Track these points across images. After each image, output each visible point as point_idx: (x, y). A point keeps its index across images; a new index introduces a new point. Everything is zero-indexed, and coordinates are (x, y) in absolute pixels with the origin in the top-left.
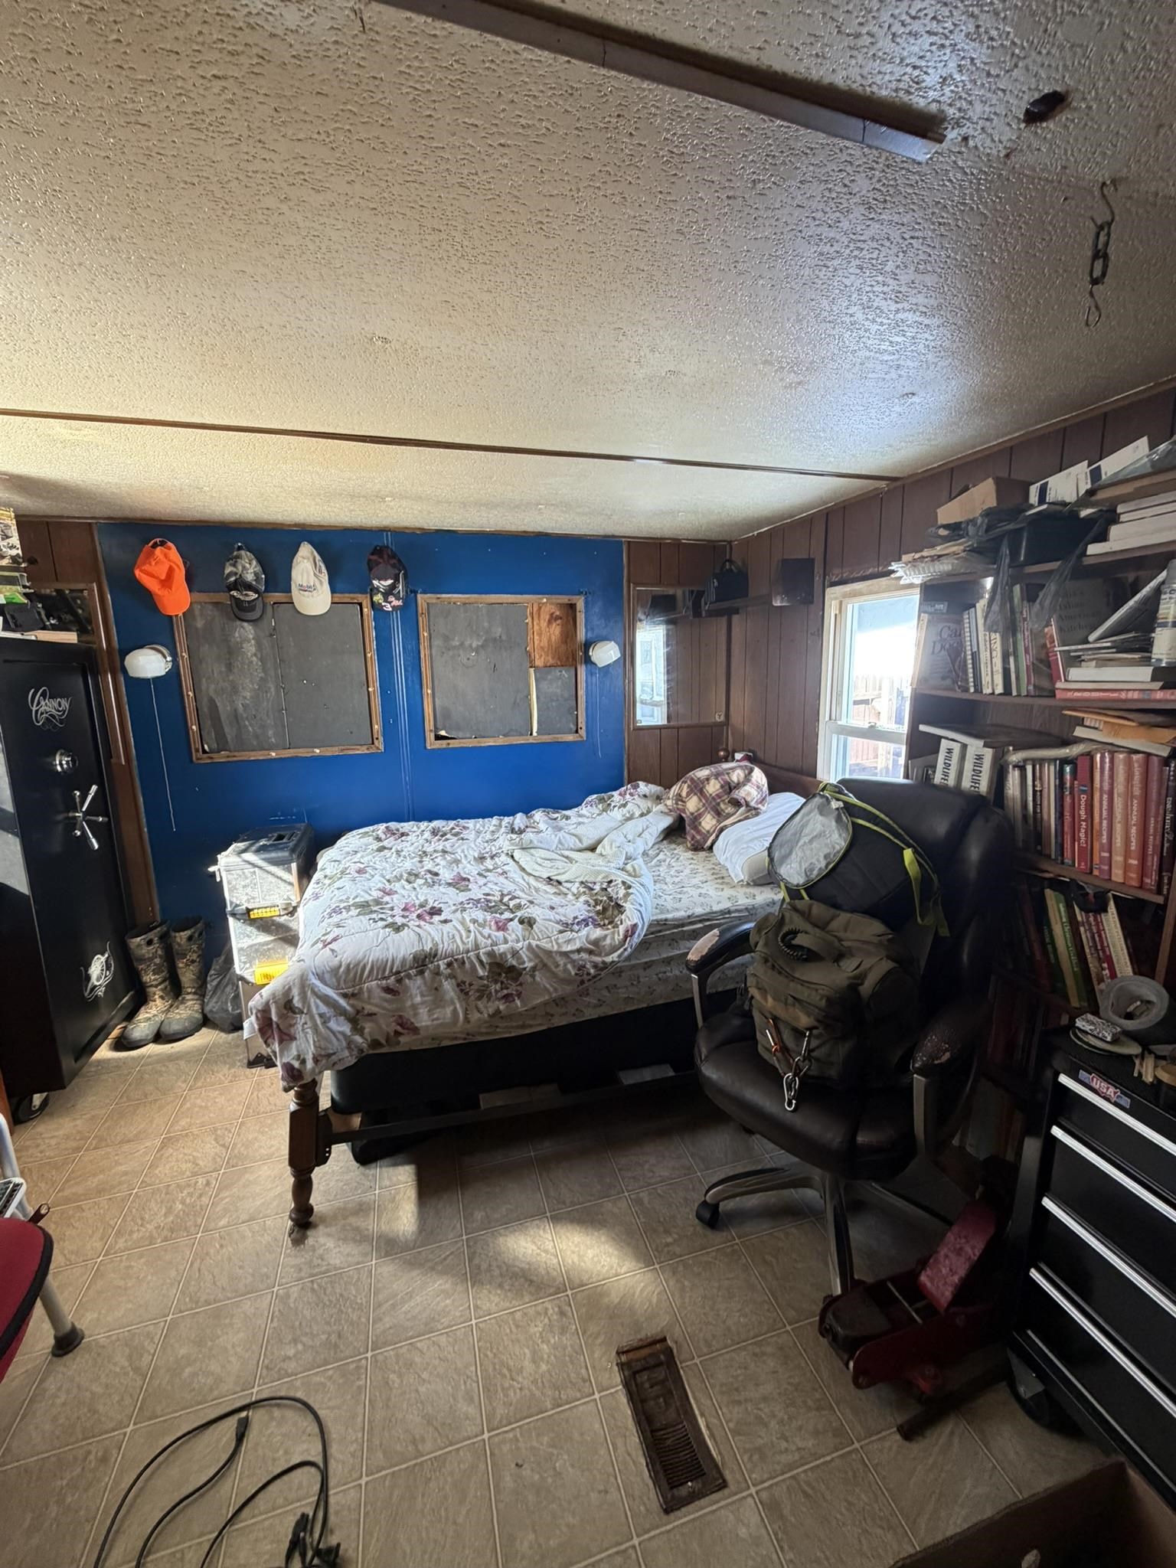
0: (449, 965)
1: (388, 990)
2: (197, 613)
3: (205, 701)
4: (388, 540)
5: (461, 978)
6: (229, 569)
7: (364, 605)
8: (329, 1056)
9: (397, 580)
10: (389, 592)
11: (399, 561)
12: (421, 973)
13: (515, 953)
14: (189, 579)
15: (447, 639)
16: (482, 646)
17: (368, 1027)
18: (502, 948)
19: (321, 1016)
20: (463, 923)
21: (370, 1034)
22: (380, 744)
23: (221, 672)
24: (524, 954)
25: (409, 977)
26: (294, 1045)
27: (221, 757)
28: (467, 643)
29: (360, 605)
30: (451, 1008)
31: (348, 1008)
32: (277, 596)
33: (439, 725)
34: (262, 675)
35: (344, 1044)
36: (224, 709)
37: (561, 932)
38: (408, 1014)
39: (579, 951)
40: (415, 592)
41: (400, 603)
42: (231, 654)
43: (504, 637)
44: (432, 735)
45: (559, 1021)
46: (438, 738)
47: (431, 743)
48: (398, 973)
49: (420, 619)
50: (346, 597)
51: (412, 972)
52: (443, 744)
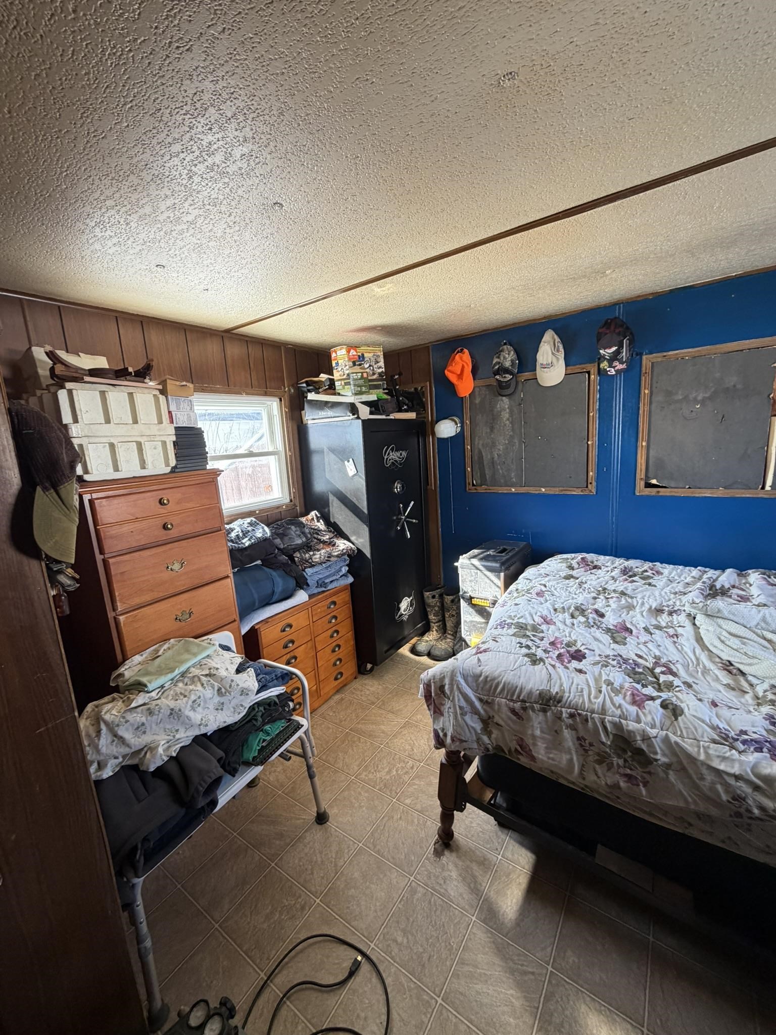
0: (572, 716)
1: (513, 711)
2: (477, 393)
3: (476, 452)
4: (618, 312)
5: (581, 734)
6: (495, 360)
7: (592, 372)
8: (462, 741)
9: (621, 346)
10: (615, 357)
11: (627, 328)
12: (544, 711)
13: (646, 738)
14: (474, 371)
15: (669, 394)
16: (710, 398)
17: (495, 733)
18: (632, 726)
19: (461, 708)
20: (597, 680)
21: (496, 739)
22: (593, 488)
23: (487, 433)
24: (657, 743)
25: (533, 710)
26: (442, 719)
27: (482, 489)
28: (692, 396)
29: (589, 373)
30: (568, 757)
31: (482, 711)
32: (527, 375)
33: (650, 475)
34: (511, 433)
35: (475, 738)
36: (486, 457)
37: (714, 741)
38: (529, 741)
39: (737, 778)
40: (641, 355)
41: (624, 366)
42: (493, 419)
43: (739, 386)
44: (643, 483)
45: (695, 833)
46: (648, 485)
47: (640, 489)
48: (523, 701)
49: (643, 378)
50: (577, 368)
51: (536, 706)
52: (652, 492)
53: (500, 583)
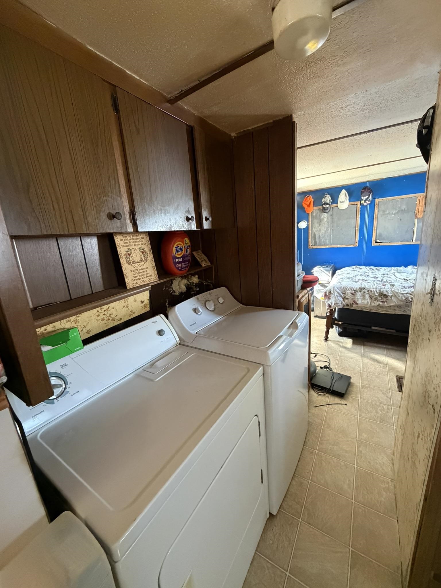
0: (368, 291)
1: (352, 294)
2: (314, 212)
3: (313, 233)
4: (368, 185)
5: (371, 295)
6: (323, 200)
7: (358, 204)
8: (337, 304)
9: (369, 196)
10: (367, 199)
11: (371, 190)
12: (361, 292)
13: (387, 291)
14: (313, 204)
15: (384, 211)
16: (397, 213)
17: (346, 301)
18: (383, 290)
19: (337, 295)
20: (374, 283)
21: (347, 302)
22: (357, 245)
23: (317, 226)
24: (389, 292)
25: (357, 292)
26: (330, 300)
27: (315, 247)
28: (391, 213)
29: (357, 204)
30: (367, 301)
31: (343, 296)
32: (334, 205)
33: (377, 239)
34: (327, 226)
35: (341, 303)
36: (317, 235)
37: (402, 288)
38: (356, 300)
39: (407, 293)
40: (375, 198)
41: (370, 202)
42: (320, 221)
43: (406, 209)
44: (374, 242)
45: (398, 312)
46: (376, 242)
47: (374, 244)
48: (355, 290)
49: (375, 206)
50: (353, 203)
51: (358, 291)
52: (378, 244)
53: (330, 275)
